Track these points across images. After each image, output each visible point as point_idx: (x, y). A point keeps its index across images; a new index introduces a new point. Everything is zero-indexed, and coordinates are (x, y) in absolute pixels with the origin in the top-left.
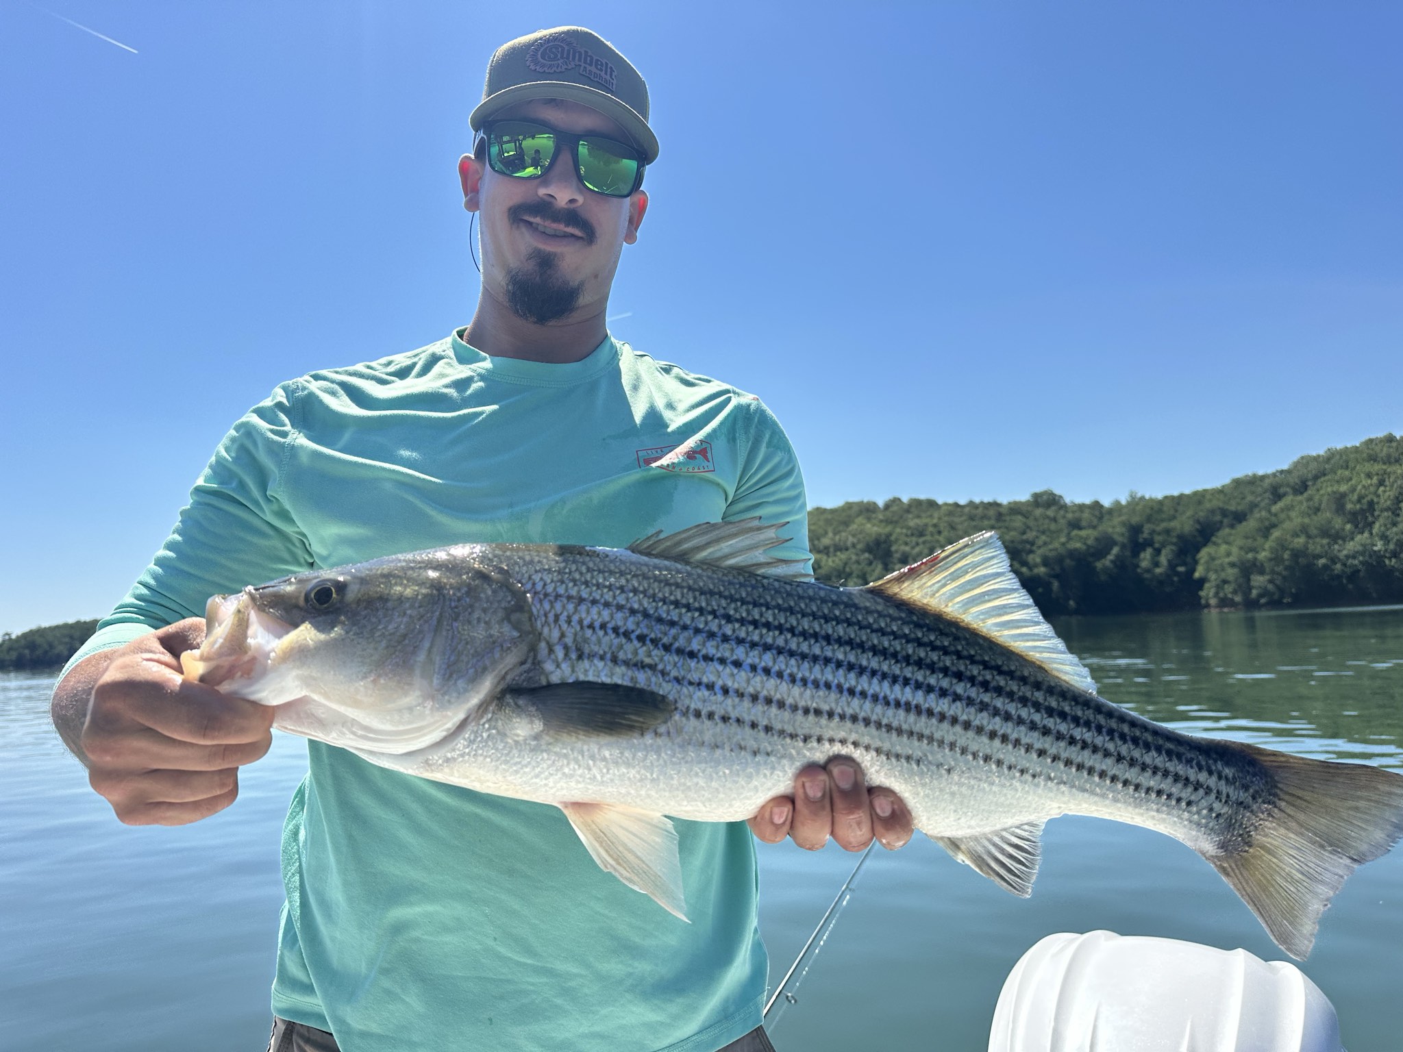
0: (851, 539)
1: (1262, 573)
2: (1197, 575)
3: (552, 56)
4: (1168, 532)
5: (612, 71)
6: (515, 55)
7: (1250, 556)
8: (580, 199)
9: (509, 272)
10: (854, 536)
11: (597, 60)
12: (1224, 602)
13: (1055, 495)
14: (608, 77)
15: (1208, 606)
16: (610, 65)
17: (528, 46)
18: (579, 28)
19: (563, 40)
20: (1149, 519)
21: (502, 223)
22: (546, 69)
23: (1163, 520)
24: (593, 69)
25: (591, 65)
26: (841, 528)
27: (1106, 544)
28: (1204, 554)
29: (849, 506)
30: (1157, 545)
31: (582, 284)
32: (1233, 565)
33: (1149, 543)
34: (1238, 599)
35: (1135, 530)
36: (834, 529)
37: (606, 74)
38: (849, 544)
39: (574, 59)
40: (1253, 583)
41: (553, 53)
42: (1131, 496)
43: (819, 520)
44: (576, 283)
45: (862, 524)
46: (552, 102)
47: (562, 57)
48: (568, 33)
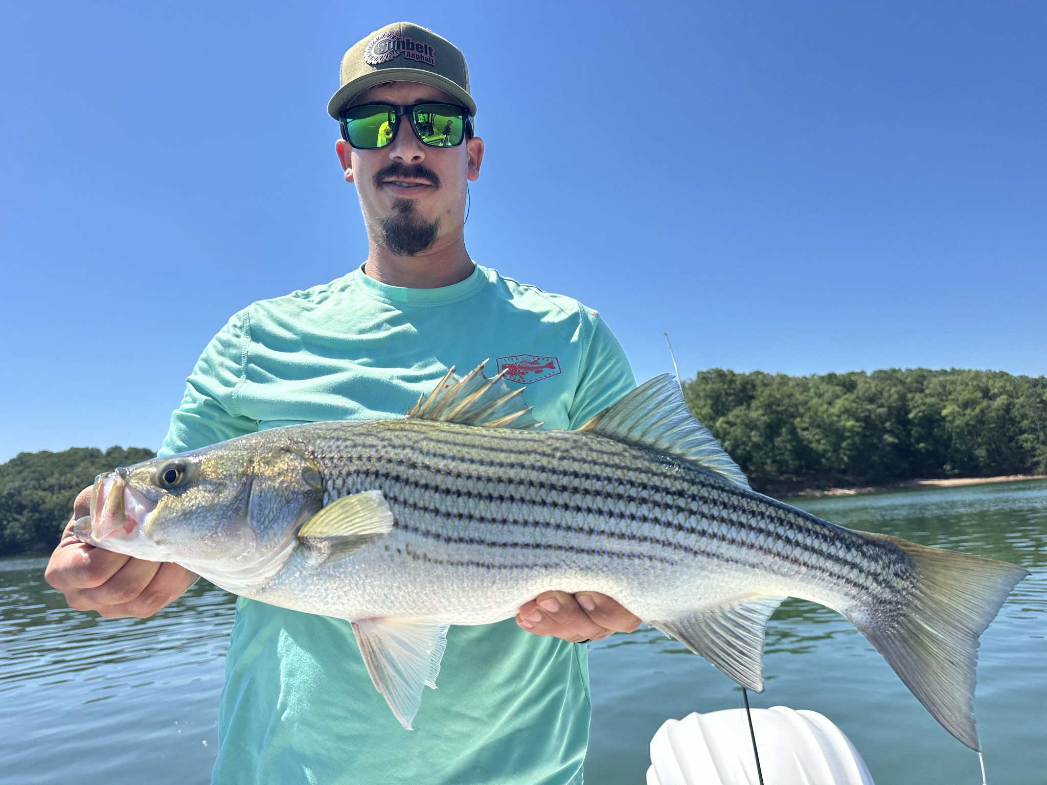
0: (75, 480)
3: (382, 49)
5: (430, 49)
10: (78, 477)
11: (418, 45)
16: (428, 46)
17: (364, 46)
22: (379, 60)
24: (415, 52)
26: (67, 470)
29: (74, 451)
31: (438, 220)
36: (61, 471)
38: (73, 483)
39: (398, 48)
43: (46, 462)
45: (87, 468)
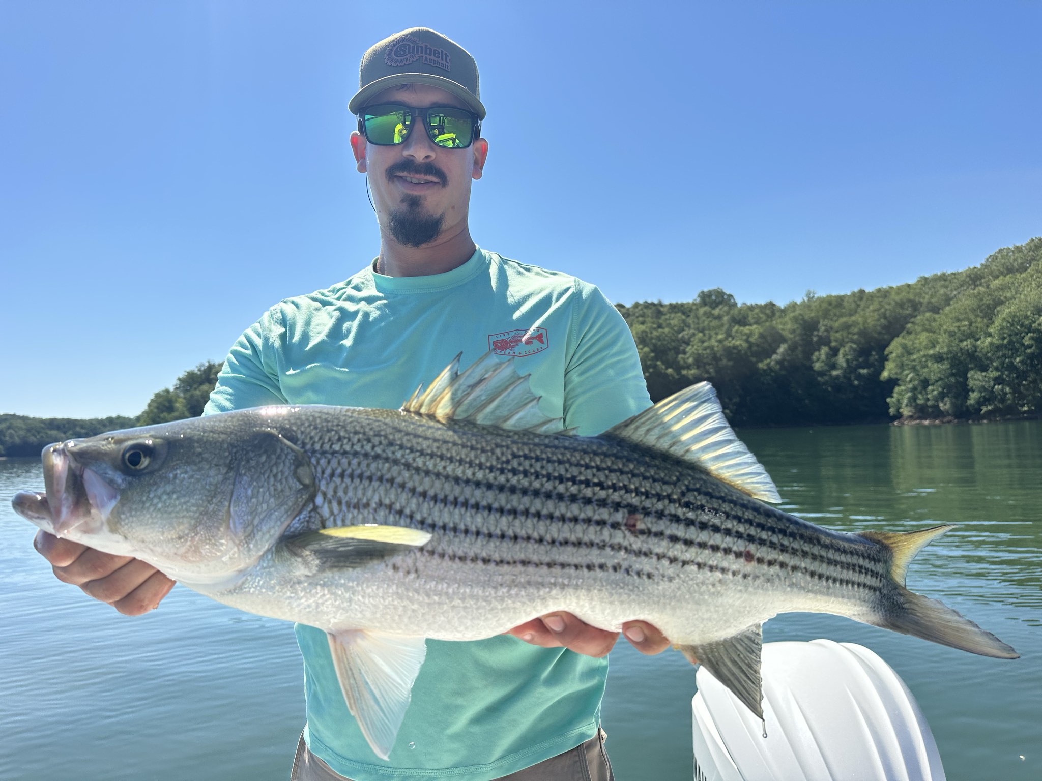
1: (984, 368)
2: (885, 374)
3: (402, 53)
4: (847, 327)
5: (446, 55)
6: (378, 56)
7: (967, 344)
8: (433, 155)
9: (390, 214)
11: (435, 51)
12: (922, 412)
13: (724, 294)
14: (444, 62)
15: (899, 416)
16: (444, 52)
17: (385, 48)
18: (420, 28)
19: (409, 40)
20: (826, 314)
21: (383, 180)
22: (398, 63)
23: (841, 316)
24: (433, 57)
25: (430, 55)
27: (772, 341)
28: (895, 348)
30: (833, 344)
31: (443, 215)
32: (939, 358)
33: (824, 341)
34: (945, 406)
35: (809, 327)
37: (442, 59)
39: (417, 53)
40: (971, 383)
41: (403, 50)
42: (808, 295)
44: (438, 215)
46: (404, 87)
47: (409, 53)
48: (412, 34)
